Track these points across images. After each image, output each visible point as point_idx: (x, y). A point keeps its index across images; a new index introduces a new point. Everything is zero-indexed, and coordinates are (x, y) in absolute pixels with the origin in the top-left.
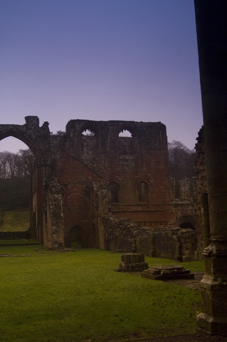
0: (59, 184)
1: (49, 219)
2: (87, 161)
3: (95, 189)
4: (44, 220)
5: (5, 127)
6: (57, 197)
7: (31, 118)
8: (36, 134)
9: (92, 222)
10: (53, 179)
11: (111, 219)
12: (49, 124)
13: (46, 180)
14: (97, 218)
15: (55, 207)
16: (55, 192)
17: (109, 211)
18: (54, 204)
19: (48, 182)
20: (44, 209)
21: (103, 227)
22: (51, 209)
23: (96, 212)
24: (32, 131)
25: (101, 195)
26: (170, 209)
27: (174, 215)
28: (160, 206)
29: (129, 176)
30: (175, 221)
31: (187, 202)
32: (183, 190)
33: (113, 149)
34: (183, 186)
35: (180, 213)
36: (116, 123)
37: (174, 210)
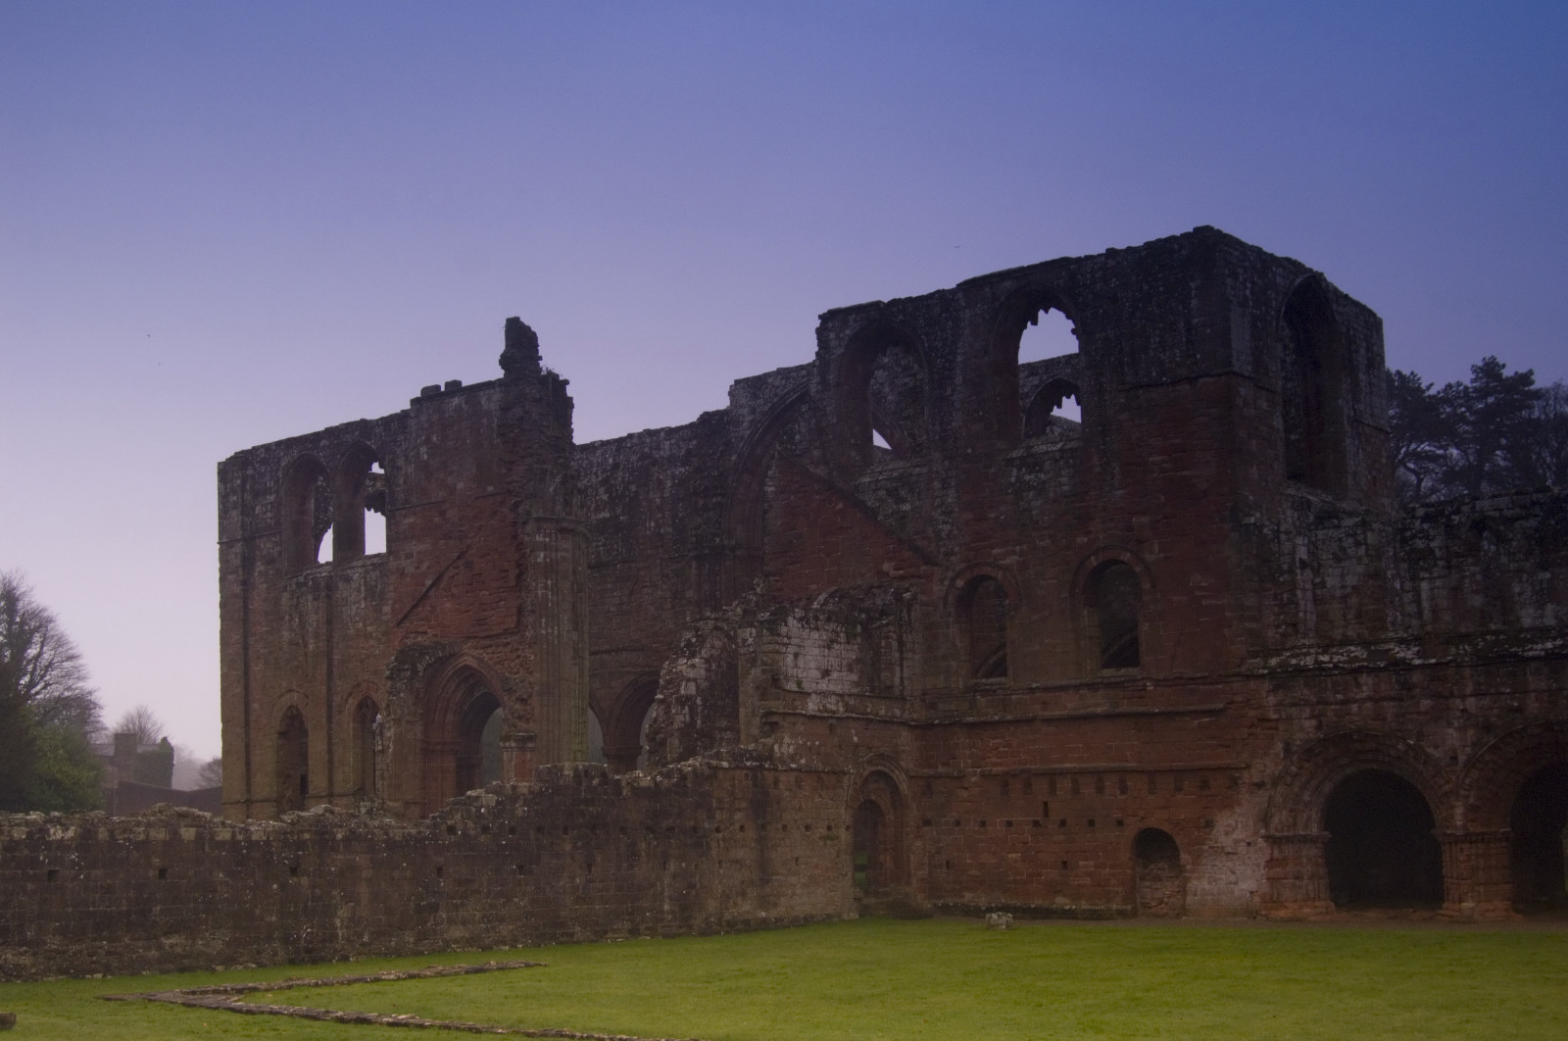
26: (1249, 700)
27: (1274, 732)
28: (1200, 684)
29: (1047, 541)
30: (1281, 768)
31: (1353, 652)
32: (1333, 586)
33: (976, 415)
34: (1331, 562)
35: (1305, 719)
36: (987, 290)
37: (1275, 706)
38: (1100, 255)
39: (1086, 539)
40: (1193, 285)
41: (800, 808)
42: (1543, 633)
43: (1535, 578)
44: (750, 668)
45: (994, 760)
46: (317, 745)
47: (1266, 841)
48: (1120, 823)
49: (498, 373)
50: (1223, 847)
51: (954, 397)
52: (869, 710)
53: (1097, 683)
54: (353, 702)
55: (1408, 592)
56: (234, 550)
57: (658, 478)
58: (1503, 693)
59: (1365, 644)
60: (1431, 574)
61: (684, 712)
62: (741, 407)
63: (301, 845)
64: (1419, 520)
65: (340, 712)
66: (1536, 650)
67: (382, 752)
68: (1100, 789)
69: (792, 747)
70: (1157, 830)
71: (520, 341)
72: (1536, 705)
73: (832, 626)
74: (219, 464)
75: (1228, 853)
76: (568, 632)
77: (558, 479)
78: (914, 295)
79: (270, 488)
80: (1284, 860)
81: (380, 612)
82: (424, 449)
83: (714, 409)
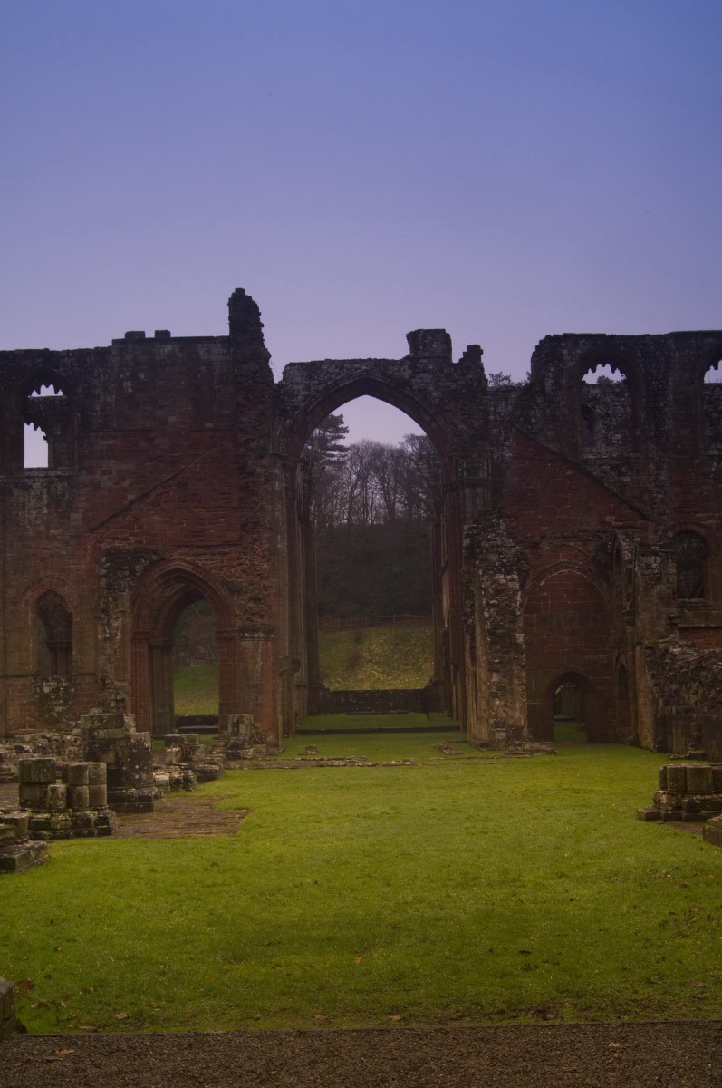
0: (510, 542)
1: (479, 651)
2: (600, 465)
3: (627, 556)
4: (467, 654)
5: (347, 369)
6: (503, 581)
7: (424, 337)
8: (440, 383)
9: (617, 660)
10: (492, 526)
11: (675, 650)
12: (481, 352)
13: (473, 528)
14: (634, 649)
15: (498, 614)
16: (497, 567)
17: (668, 627)
18: (494, 606)
19: (479, 534)
20: (466, 621)
21: (649, 678)
22: (486, 619)
23: (629, 628)
24: (431, 376)
25: (643, 574)
33: (683, 423)
65: (16, 603)
77: (282, 425)
81: (68, 518)
82: (128, 384)
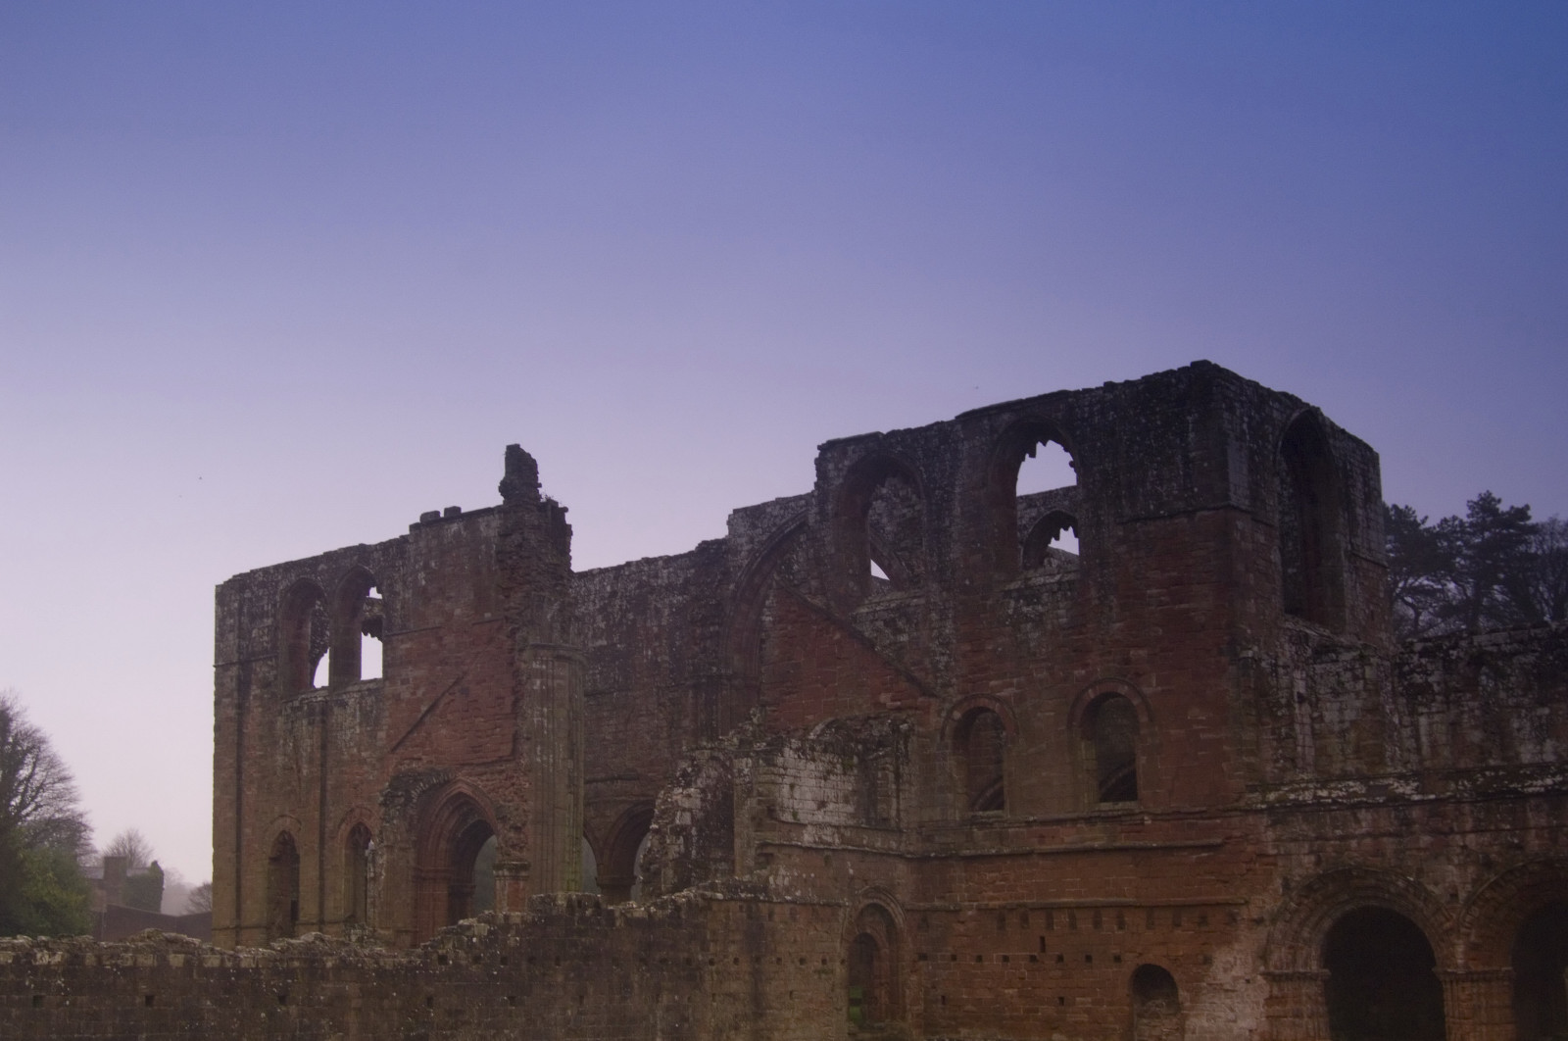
2: (872, 621)
26: (1247, 835)
27: (1272, 867)
28: (1197, 819)
29: (1045, 673)
30: (1279, 904)
31: (1352, 787)
32: (1332, 721)
33: (973, 546)
34: (1328, 696)
35: (1304, 854)
36: (986, 422)
37: (1274, 841)
38: (1097, 389)
39: (1083, 672)
40: (1189, 418)
41: (795, 941)
42: (1542, 769)
43: (1533, 713)
44: (746, 799)
45: (991, 894)
46: (308, 870)
47: (1265, 979)
48: (1118, 959)
49: (498, 500)
50: (1221, 984)
51: (953, 528)
52: (865, 842)
53: (1096, 817)
54: (345, 829)
55: (1406, 727)
56: (230, 673)
57: (655, 606)
58: (1504, 830)
59: (1362, 778)
60: (1430, 709)
61: (679, 842)
62: (739, 537)
63: (290, 973)
64: (1417, 655)
65: (333, 838)
66: (1536, 786)
67: (374, 879)
68: (1097, 924)
69: (787, 879)
70: (1156, 966)
71: (520, 467)
72: (1537, 842)
73: (828, 757)
74: (217, 586)
75: (1227, 991)
76: (564, 759)
77: (556, 606)
78: (913, 427)
79: (267, 612)
80: (1283, 997)
81: (375, 738)
82: (421, 575)
83: (713, 538)
